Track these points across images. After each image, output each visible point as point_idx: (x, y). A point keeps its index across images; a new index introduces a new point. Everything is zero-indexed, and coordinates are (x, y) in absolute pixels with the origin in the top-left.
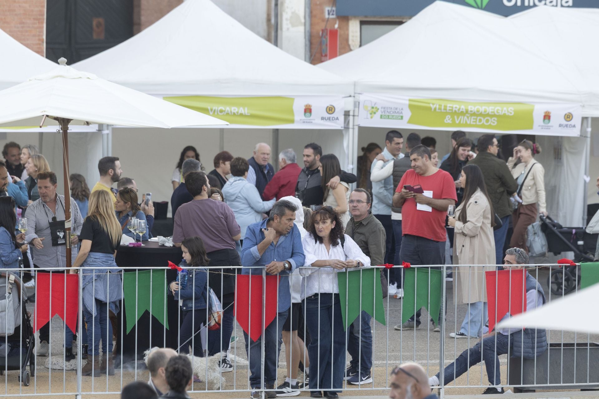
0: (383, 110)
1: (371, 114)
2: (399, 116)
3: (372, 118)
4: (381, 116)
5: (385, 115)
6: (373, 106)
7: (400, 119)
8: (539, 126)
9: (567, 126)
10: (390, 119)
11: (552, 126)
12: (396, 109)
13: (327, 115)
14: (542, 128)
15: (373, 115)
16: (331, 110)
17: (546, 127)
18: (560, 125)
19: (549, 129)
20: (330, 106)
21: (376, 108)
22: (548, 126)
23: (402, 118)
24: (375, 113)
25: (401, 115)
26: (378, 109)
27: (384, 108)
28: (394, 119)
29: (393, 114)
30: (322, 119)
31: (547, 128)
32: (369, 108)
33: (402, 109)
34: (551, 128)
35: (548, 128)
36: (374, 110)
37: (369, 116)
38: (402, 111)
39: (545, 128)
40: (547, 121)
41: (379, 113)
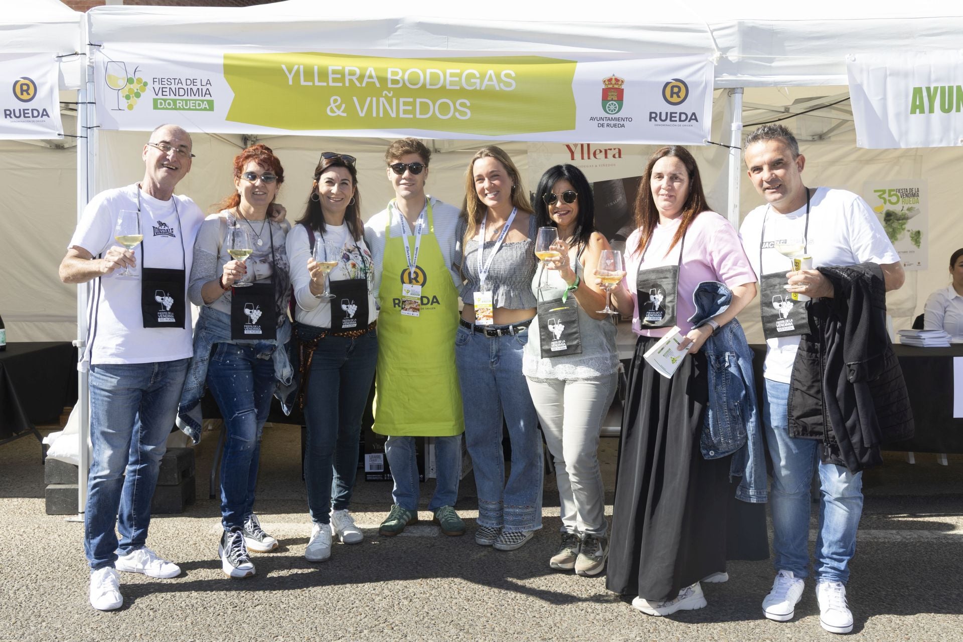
0: (157, 86)
1: (128, 97)
2: (203, 101)
3: (130, 107)
4: (155, 101)
5: (165, 100)
6: (131, 75)
7: (205, 109)
8: (592, 119)
9: (671, 116)
10: (180, 109)
11: (630, 119)
12: (193, 82)
13: (18, 105)
14: (602, 125)
15: (133, 100)
16: (27, 91)
17: (612, 123)
18: (653, 116)
19: (623, 126)
20: (23, 81)
21: (139, 80)
22: (618, 119)
23: (211, 106)
24: (138, 95)
25: (208, 97)
26: (145, 84)
27: (161, 81)
28: (189, 109)
29: (185, 97)
30: (6, 115)
31: (615, 126)
32: (122, 83)
33: (209, 82)
34: (625, 123)
35: (619, 124)
36: (135, 87)
37: (124, 103)
38: (208, 86)
39: (608, 125)
40: (613, 105)
41: (148, 96)
